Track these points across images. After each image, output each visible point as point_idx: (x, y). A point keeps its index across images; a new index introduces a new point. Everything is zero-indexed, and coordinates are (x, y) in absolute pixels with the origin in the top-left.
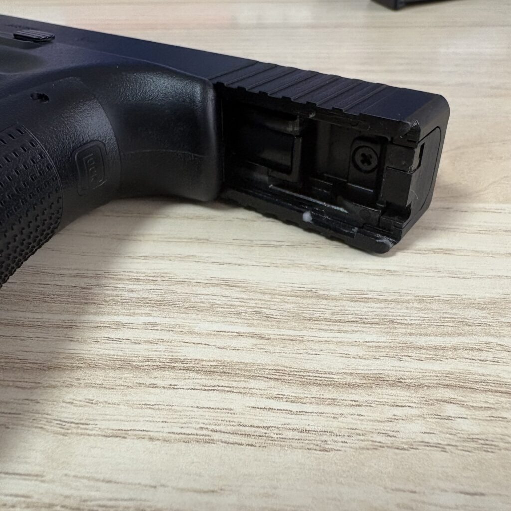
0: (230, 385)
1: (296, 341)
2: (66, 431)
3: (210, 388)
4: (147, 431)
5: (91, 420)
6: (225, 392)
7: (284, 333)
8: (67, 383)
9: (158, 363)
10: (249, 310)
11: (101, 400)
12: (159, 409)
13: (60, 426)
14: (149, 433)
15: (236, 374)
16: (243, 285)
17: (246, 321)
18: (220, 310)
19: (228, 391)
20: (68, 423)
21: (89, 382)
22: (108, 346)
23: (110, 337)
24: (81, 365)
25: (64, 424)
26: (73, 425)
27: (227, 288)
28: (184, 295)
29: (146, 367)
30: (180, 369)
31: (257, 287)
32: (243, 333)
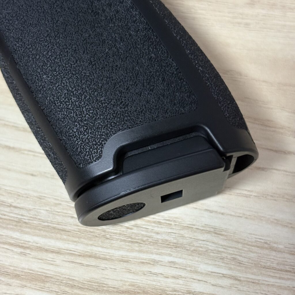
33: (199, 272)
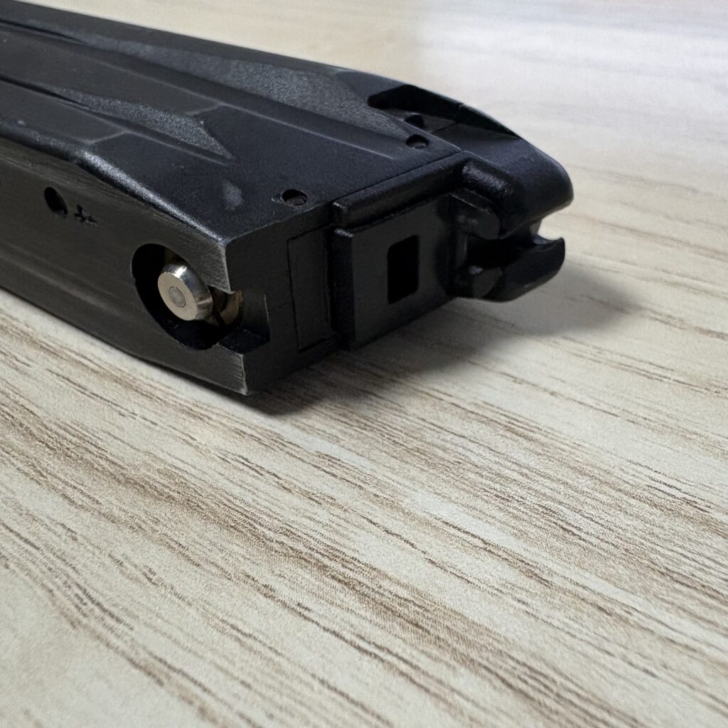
0: (415, 662)
1: (610, 614)
2: (81, 617)
3: (371, 649)
4: (205, 690)
5: (130, 614)
6: (397, 673)
7: (587, 583)
8: (137, 521)
9: (300, 547)
10: (532, 500)
11: (167, 581)
12: (250, 649)
13: (77, 601)
14: (205, 697)
15: (438, 638)
16: (544, 440)
17: (513, 522)
18: (472, 476)
19: (402, 674)
20: (93, 602)
21: (169, 533)
22: (237, 476)
23: (249, 459)
24: (175, 495)
25: (86, 600)
26: (97, 611)
27: (509, 434)
28: (417, 420)
29: (276, 546)
30: (333, 577)
31: (571, 453)
32: (497, 547)
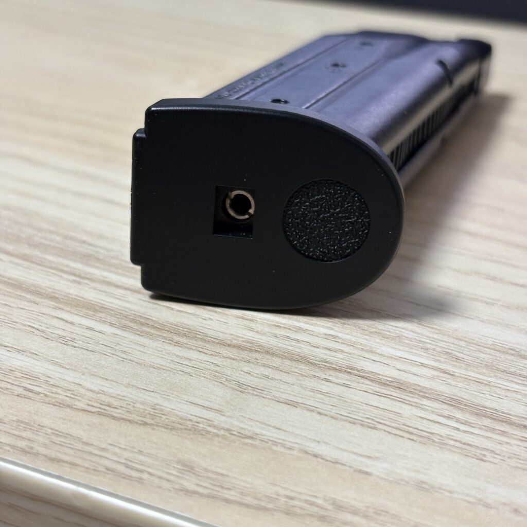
33: (376, 353)
